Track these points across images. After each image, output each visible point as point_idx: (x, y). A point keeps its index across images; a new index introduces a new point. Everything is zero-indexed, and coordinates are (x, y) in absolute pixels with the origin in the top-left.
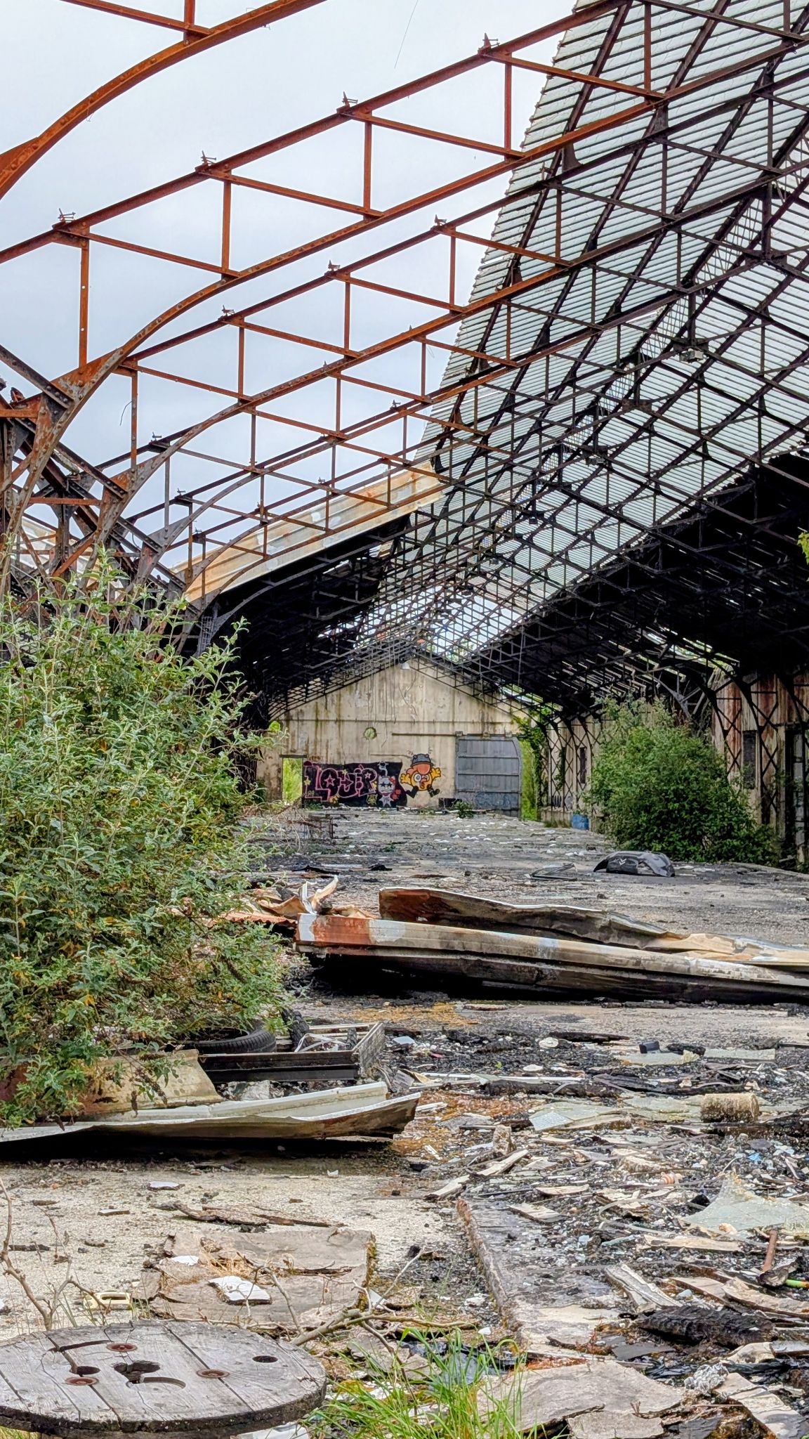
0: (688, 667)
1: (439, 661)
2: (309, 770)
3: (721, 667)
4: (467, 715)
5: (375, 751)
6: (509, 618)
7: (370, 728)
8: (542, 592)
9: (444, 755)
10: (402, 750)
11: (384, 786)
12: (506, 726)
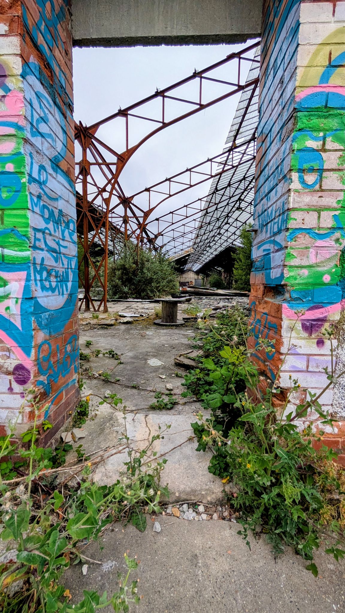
0: (219, 270)
1: (193, 271)
2: (180, 283)
3: (223, 270)
4: (196, 277)
5: (186, 281)
6: (201, 266)
7: (186, 278)
8: (204, 263)
9: (194, 281)
10: (189, 280)
11: (187, 284)
12: (200, 278)
